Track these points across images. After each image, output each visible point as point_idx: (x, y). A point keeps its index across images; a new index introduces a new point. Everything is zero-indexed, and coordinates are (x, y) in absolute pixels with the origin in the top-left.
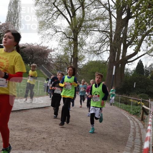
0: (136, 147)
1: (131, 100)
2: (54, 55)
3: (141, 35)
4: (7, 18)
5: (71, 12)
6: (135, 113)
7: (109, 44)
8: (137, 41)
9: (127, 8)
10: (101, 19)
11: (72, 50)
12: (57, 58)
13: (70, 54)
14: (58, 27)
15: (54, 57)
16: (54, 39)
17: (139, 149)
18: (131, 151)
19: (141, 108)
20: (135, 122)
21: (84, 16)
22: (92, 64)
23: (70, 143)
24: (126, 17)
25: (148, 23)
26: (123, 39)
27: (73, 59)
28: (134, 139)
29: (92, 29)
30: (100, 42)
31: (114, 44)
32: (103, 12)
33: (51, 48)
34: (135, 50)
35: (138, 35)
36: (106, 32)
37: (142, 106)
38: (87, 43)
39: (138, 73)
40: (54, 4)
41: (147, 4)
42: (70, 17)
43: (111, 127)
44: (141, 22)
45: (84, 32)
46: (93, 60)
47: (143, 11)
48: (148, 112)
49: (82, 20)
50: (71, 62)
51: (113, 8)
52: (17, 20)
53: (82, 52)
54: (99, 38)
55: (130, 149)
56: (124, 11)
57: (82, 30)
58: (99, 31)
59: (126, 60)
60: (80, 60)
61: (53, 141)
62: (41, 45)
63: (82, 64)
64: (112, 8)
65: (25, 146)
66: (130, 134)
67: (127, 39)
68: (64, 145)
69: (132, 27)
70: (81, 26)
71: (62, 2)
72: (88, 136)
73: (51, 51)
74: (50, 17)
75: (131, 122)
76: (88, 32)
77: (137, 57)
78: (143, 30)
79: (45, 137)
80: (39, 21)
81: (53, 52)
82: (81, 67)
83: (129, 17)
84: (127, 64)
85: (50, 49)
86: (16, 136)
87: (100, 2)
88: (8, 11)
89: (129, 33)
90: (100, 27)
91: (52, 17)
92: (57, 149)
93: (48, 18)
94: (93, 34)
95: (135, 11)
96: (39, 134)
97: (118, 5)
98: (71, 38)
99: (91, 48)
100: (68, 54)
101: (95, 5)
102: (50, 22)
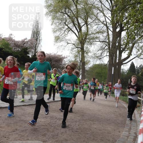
0: (132, 128)
1: (127, 93)
2: (67, 61)
3: (131, 43)
4: (32, 36)
5: (78, 29)
7: (108, 51)
8: (129, 48)
9: (120, 24)
10: (100, 32)
11: (80, 56)
13: (79, 60)
14: (69, 40)
15: (67, 63)
16: (66, 48)
18: (129, 131)
21: (88, 31)
22: (96, 67)
23: (82, 127)
24: (119, 30)
25: (136, 34)
26: (119, 46)
27: (81, 64)
29: (95, 40)
30: (101, 50)
31: (112, 51)
32: (102, 28)
34: (128, 55)
35: (129, 43)
36: (105, 42)
38: (91, 51)
39: (132, 72)
40: (65, 23)
41: (134, 20)
42: (77, 32)
43: (113, 114)
44: (131, 33)
45: (89, 43)
46: (96, 63)
47: (132, 25)
48: (140, 101)
49: (87, 34)
50: (80, 66)
51: (109, 24)
52: (39, 37)
53: (88, 57)
54: (100, 47)
55: (128, 130)
56: (118, 26)
57: (87, 41)
59: (121, 62)
60: (87, 64)
62: (57, 54)
63: (88, 67)
65: (49, 129)
66: (127, 119)
67: (121, 47)
68: (78, 128)
69: (125, 38)
70: (86, 39)
71: (71, 21)
72: (95, 121)
73: (65, 58)
74: (63, 33)
76: (92, 42)
77: (129, 60)
78: (133, 39)
80: (55, 36)
82: (88, 69)
83: (122, 30)
84: (122, 65)
85: (64, 56)
86: (42, 122)
87: (100, 20)
88: (32, 31)
89: (123, 42)
90: (100, 39)
91: (64, 33)
92: (72, 131)
93: (61, 33)
94: (95, 44)
95: (126, 25)
96: (59, 120)
97: (113, 21)
98: (79, 48)
99: (94, 54)
100: (77, 60)
101: (96, 23)
102: (63, 36)
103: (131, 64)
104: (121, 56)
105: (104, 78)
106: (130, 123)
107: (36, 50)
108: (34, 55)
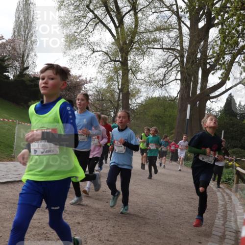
0: (228, 235)
2: (91, 88)
3: (229, 54)
4: (14, 32)
5: (115, 19)
6: (225, 180)
7: (179, 69)
8: (224, 63)
9: (206, 11)
10: (164, 29)
11: (120, 80)
12: (96, 93)
13: (116, 86)
14: (96, 44)
15: (90, 93)
16: (90, 62)
17: (234, 239)
18: (220, 242)
19: (235, 172)
20: (225, 195)
21: (136, 25)
22: (152, 103)
23: (120, 231)
24: (205, 25)
25: (241, 35)
26: (202, 60)
27: (121, 95)
28: (225, 223)
29: (151, 46)
30: (165, 67)
31: (187, 69)
32: (168, 19)
33: (86, 78)
34: (222, 78)
35: (225, 54)
36: (174, 50)
37: (235, 169)
38: (143, 68)
39: (228, 115)
40: (88, 6)
41: (238, 3)
42: (114, 27)
43: (187, 204)
44: (230, 32)
45: (138, 51)
46: (154, 96)
47: (233, 15)
49: (134, 32)
50: (119, 100)
51: (183, 11)
52: (30, 34)
53: (136, 83)
54: (162, 61)
55: (219, 238)
56: (202, 15)
57: (135, 48)
58: (162, 48)
59: (207, 94)
60: (134, 96)
61: (94, 228)
63: (136, 102)
64: (181, 12)
65: (49, 236)
66: (217, 215)
67: (208, 61)
68: (112, 233)
69: (216, 42)
70: (132, 42)
71: (101, 3)
72: (149, 219)
73: (86, 82)
74: (83, 28)
75: (219, 194)
76: (145, 50)
77: (225, 90)
78: (233, 45)
79: (81, 221)
80: (65, 34)
81: (89, 84)
82: (135, 108)
83: (210, 25)
85: (84, 79)
87: (163, 2)
88: (16, 20)
89: (211, 51)
90: (164, 43)
91: (86, 27)
92: (100, 240)
93: (80, 29)
94: (152, 54)
95: (219, 15)
96: (71, 216)
97: (192, 5)
98: (118, 61)
99: (150, 76)
100: (112, 87)
101: (155, 7)
102: (83, 36)
103: (227, 97)
104: (207, 81)
105: (170, 128)
106: (224, 225)
107: (24, 64)
108: (18, 76)
